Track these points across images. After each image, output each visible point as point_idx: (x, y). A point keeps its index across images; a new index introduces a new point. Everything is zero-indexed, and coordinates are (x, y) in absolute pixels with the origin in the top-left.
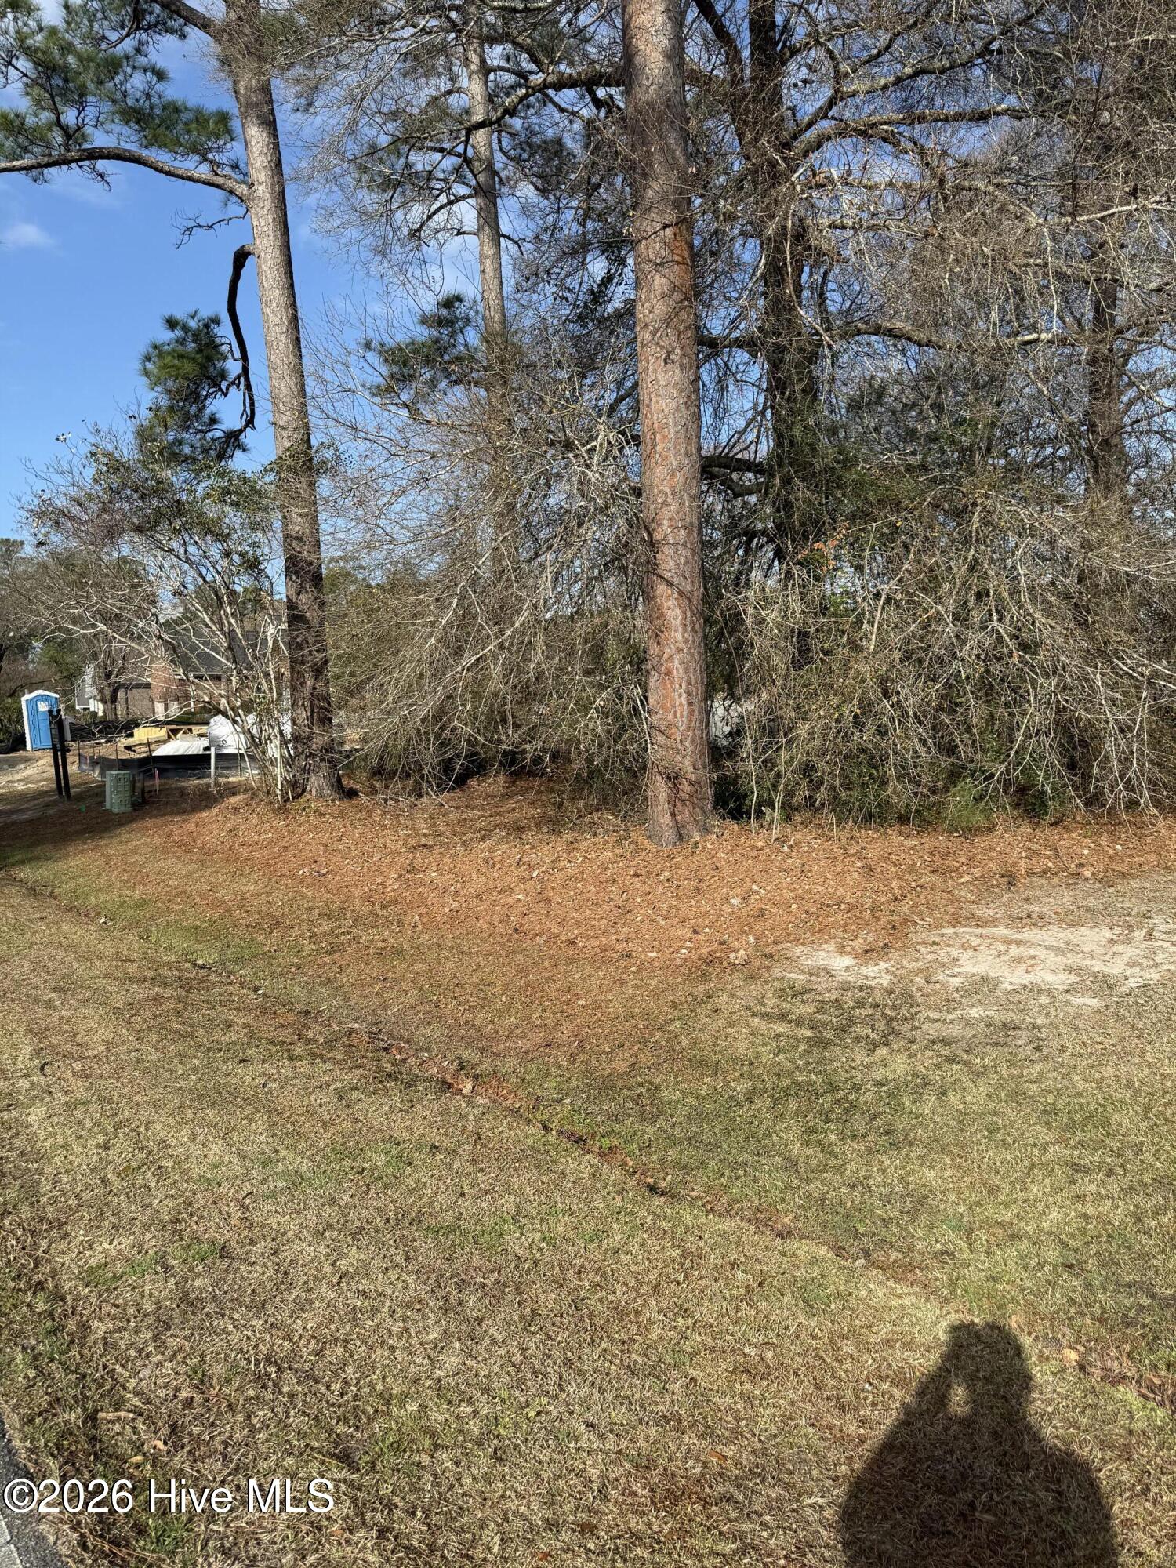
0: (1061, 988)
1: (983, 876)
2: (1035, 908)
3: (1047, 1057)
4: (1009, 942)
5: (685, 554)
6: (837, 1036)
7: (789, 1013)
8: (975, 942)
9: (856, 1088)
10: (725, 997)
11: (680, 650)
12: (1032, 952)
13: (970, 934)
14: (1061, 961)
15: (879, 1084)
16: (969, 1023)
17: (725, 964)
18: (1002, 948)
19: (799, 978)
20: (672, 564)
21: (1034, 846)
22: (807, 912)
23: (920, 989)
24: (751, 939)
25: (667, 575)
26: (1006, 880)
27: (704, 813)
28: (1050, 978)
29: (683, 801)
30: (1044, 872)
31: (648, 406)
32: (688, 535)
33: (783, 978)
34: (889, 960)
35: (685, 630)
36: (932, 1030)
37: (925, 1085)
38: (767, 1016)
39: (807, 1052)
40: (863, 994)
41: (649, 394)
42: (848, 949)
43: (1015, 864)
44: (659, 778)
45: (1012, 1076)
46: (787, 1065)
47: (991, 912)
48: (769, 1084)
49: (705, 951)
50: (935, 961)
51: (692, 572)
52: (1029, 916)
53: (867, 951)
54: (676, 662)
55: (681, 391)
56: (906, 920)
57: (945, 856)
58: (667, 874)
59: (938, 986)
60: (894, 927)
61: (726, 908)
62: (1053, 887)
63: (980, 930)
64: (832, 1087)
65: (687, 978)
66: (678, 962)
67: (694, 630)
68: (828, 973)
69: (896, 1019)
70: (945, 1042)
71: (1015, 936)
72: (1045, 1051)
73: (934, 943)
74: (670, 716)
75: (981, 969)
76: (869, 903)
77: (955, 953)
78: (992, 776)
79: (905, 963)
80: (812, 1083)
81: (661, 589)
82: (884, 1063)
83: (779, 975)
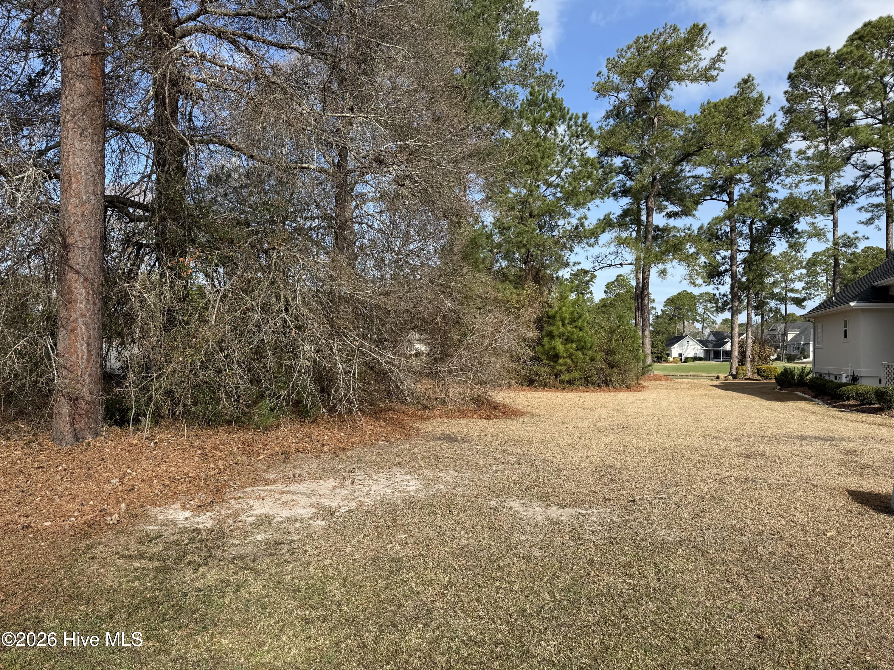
0: (307, 516)
1: (271, 455)
2: (298, 472)
3: (297, 558)
4: (282, 492)
5: (90, 255)
6: (176, 564)
7: (144, 553)
8: (263, 494)
9: (185, 595)
10: (101, 548)
11: (83, 315)
12: (294, 498)
13: (261, 490)
14: (308, 501)
15: (199, 590)
16: (256, 544)
17: (103, 525)
18: (278, 496)
19: (153, 528)
20: (80, 260)
21: (300, 436)
22: (163, 485)
23: (229, 527)
24: (123, 506)
25: (76, 267)
26: (283, 456)
27: (96, 422)
28: (302, 511)
29: (80, 415)
30: (304, 450)
31: (67, 159)
32: (93, 243)
33: (143, 530)
34: (213, 511)
35: (87, 303)
36: (234, 552)
37: (227, 586)
38: (130, 557)
39: (154, 577)
40: (194, 534)
41: (68, 152)
42: (188, 506)
43: (289, 446)
44: (62, 399)
45: (277, 573)
46: (141, 588)
47: (274, 476)
48: (126, 603)
49: (88, 517)
50: (240, 508)
51: (94, 267)
52: (294, 477)
53: (199, 507)
54: (80, 323)
55: (91, 155)
56: (225, 485)
57: (250, 445)
58: (64, 466)
59: (240, 523)
60: (217, 490)
61: (107, 487)
62: (308, 458)
63: (266, 487)
64: (169, 597)
65: (73, 538)
66: (67, 527)
67: (94, 304)
68: (174, 523)
69: (214, 547)
70: (241, 558)
71: (285, 489)
72: (296, 554)
73: (240, 497)
74: (74, 358)
75: (265, 511)
76: (203, 475)
77: (251, 502)
78: (280, 396)
79: (223, 512)
80: (155, 598)
81: (71, 275)
82: (204, 576)
83: (141, 528)
